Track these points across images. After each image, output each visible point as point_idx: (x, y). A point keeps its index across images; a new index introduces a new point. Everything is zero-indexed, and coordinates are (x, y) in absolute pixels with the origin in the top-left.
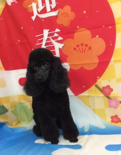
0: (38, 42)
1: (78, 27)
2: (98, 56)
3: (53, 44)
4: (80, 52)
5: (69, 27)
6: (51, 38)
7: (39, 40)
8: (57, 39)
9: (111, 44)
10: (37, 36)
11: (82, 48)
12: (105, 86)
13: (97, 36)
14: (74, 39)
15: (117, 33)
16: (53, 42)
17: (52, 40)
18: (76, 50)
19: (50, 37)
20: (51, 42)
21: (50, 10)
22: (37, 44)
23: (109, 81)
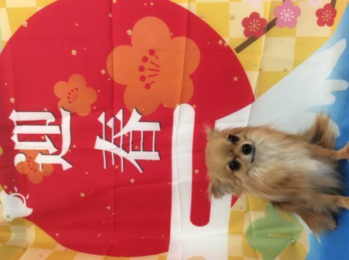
1: (103, 72)
4: (157, 75)
5: (99, 91)
6: (115, 134)
7: (113, 163)
8: (119, 122)
9: (152, 4)
11: (149, 69)
12: (243, 29)
13: (129, 32)
17: (121, 134)
19: (114, 137)
20: (124, 136)
21: (57, 127)
23: (233, 18)
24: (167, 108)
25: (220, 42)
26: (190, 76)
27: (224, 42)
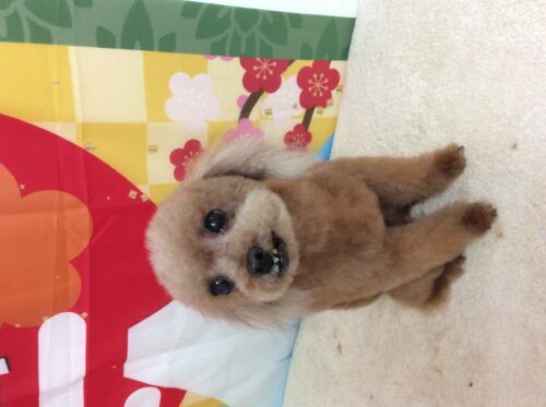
2: (24, 193)
12: (173, 167)
23: (153, 150)
24: (20, 329)
25: (133, 194)
26: (72, 262)
27: (140, 193)
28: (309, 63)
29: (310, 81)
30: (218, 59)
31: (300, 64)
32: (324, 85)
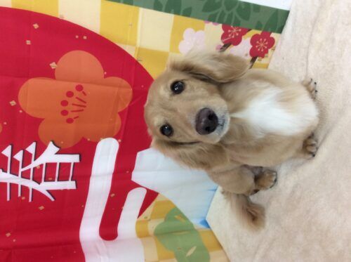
0: (23, 198)
1: (13, 103)
2: (106, 76)
3: (41, 166)
4: (82, 110)
5: (5, 123)
6: (23, 167)
7: (19, 195)
8: (31, 155)
9: (85, 38)
10: (8, 199)
11: (73, 104)
13: (53, 65)
14: (43, 119)
15: (59, 17)
16: (35, 164)
17: (31, 167)
18: (75, 118)
19: (21, 170)
20: (35, 169)
22: (30, 200)
28: (259, 32)
29: (258, 42)
30: (211, 23)
31: (254, 32)
32: (265, 45)
